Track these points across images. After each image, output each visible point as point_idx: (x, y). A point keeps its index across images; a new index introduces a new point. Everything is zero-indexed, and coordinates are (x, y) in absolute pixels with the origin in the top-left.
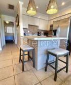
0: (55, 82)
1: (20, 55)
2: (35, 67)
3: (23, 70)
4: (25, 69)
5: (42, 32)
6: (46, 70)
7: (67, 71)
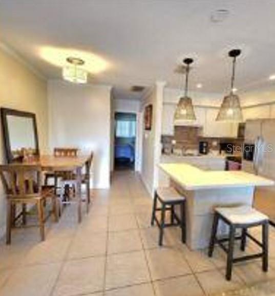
0: (227, 283)
1: (155, 209)
2: (187, 241)
3: (161, 244)
4: (164, 243)
5: (215, 143)
6: (210, 255)
7: (265, 268)
